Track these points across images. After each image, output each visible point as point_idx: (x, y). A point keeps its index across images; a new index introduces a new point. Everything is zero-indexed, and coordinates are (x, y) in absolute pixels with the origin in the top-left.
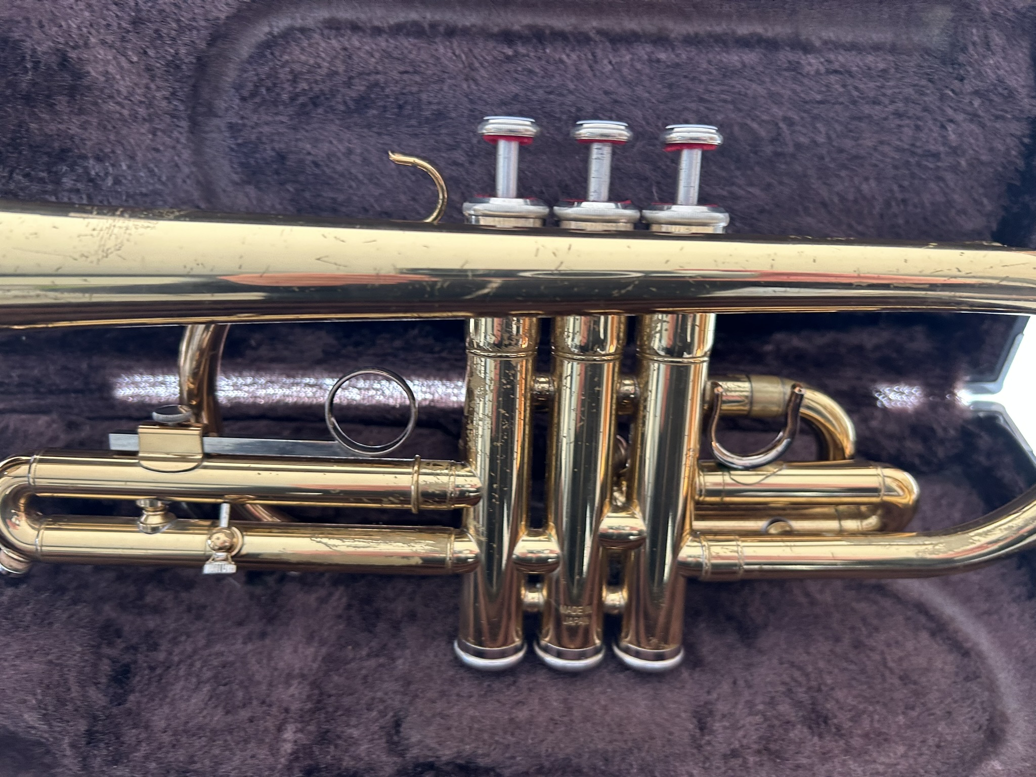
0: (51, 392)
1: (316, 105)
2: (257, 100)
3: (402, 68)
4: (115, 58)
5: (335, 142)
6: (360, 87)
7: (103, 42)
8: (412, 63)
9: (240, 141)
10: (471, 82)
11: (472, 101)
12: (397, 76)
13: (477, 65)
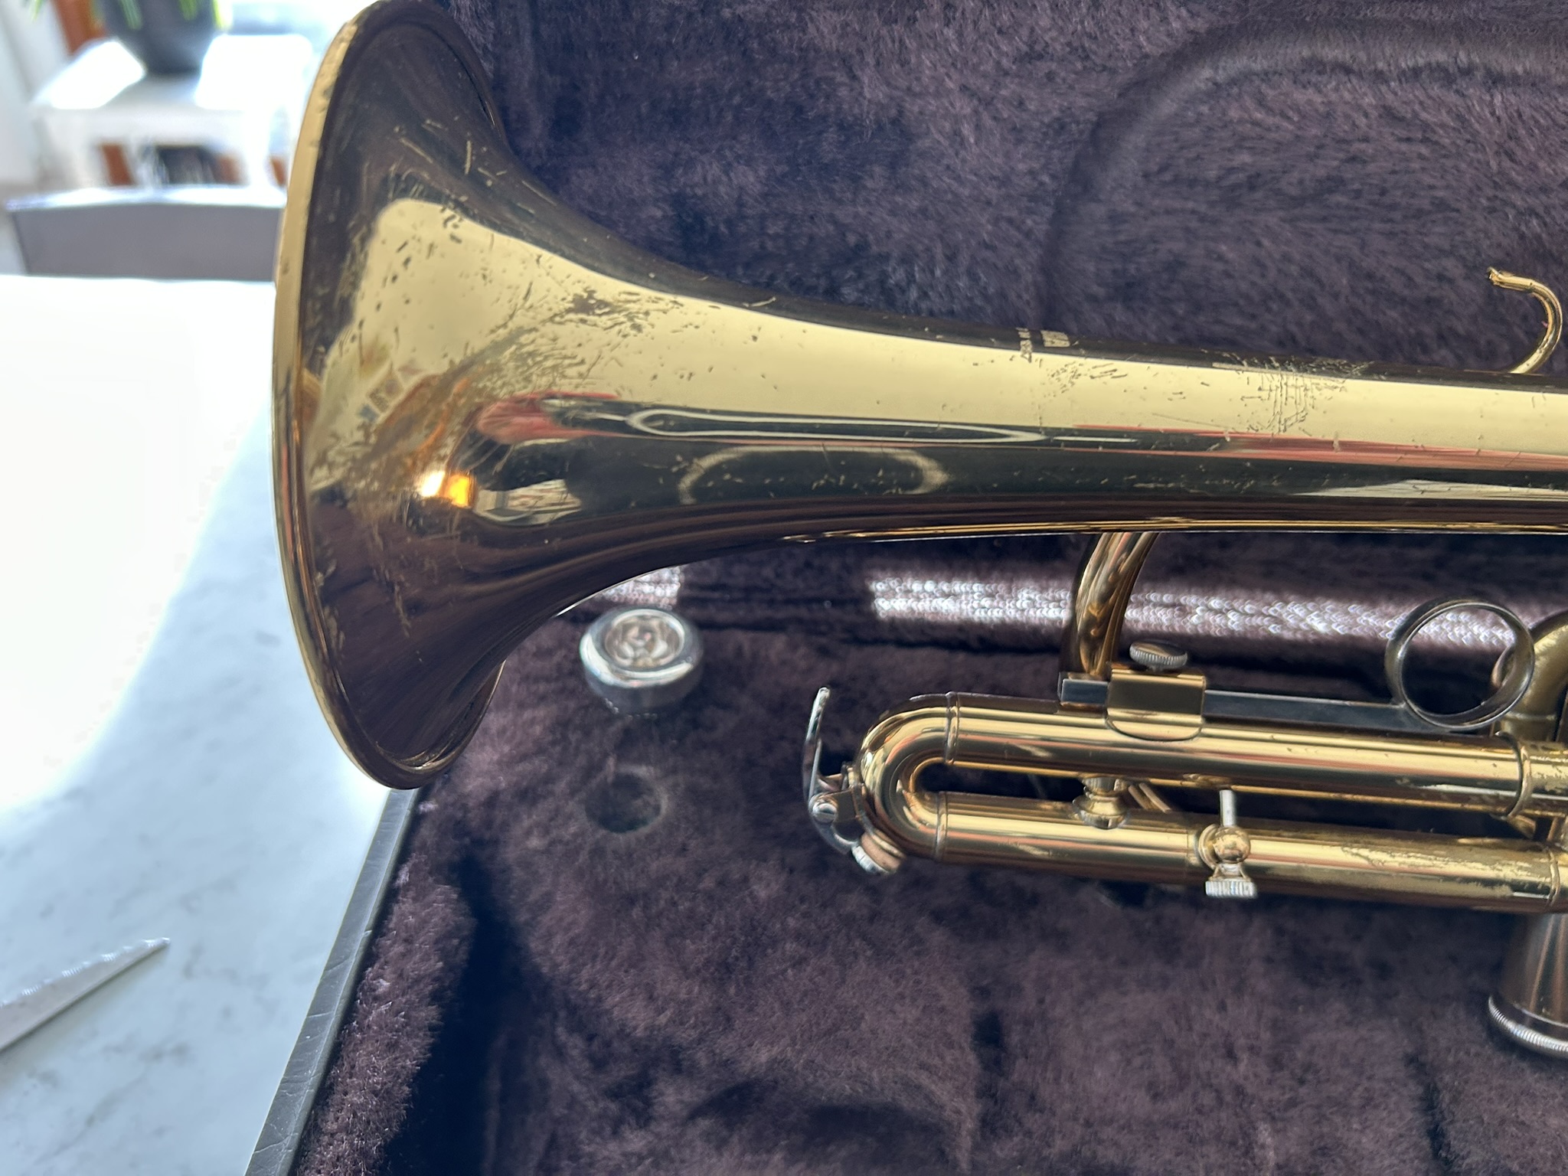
0: (788, 602)
1: (1252, 188)
2: (1167, 177)
3: (1404, 134)
4: (976, 112)
5: (1266, 242)
6: (1330, 163)
7: (964, 88)
8: (1426, 126)
9: (1122, 237)
10: (1504, 157)
11: (1496, 185)
12: (1395, 146)
13: (1522, 132)
